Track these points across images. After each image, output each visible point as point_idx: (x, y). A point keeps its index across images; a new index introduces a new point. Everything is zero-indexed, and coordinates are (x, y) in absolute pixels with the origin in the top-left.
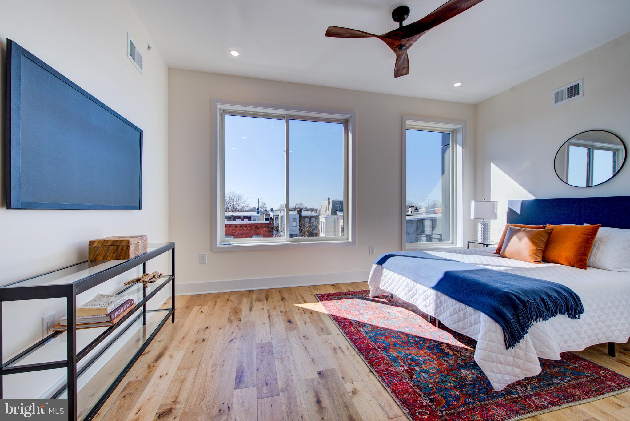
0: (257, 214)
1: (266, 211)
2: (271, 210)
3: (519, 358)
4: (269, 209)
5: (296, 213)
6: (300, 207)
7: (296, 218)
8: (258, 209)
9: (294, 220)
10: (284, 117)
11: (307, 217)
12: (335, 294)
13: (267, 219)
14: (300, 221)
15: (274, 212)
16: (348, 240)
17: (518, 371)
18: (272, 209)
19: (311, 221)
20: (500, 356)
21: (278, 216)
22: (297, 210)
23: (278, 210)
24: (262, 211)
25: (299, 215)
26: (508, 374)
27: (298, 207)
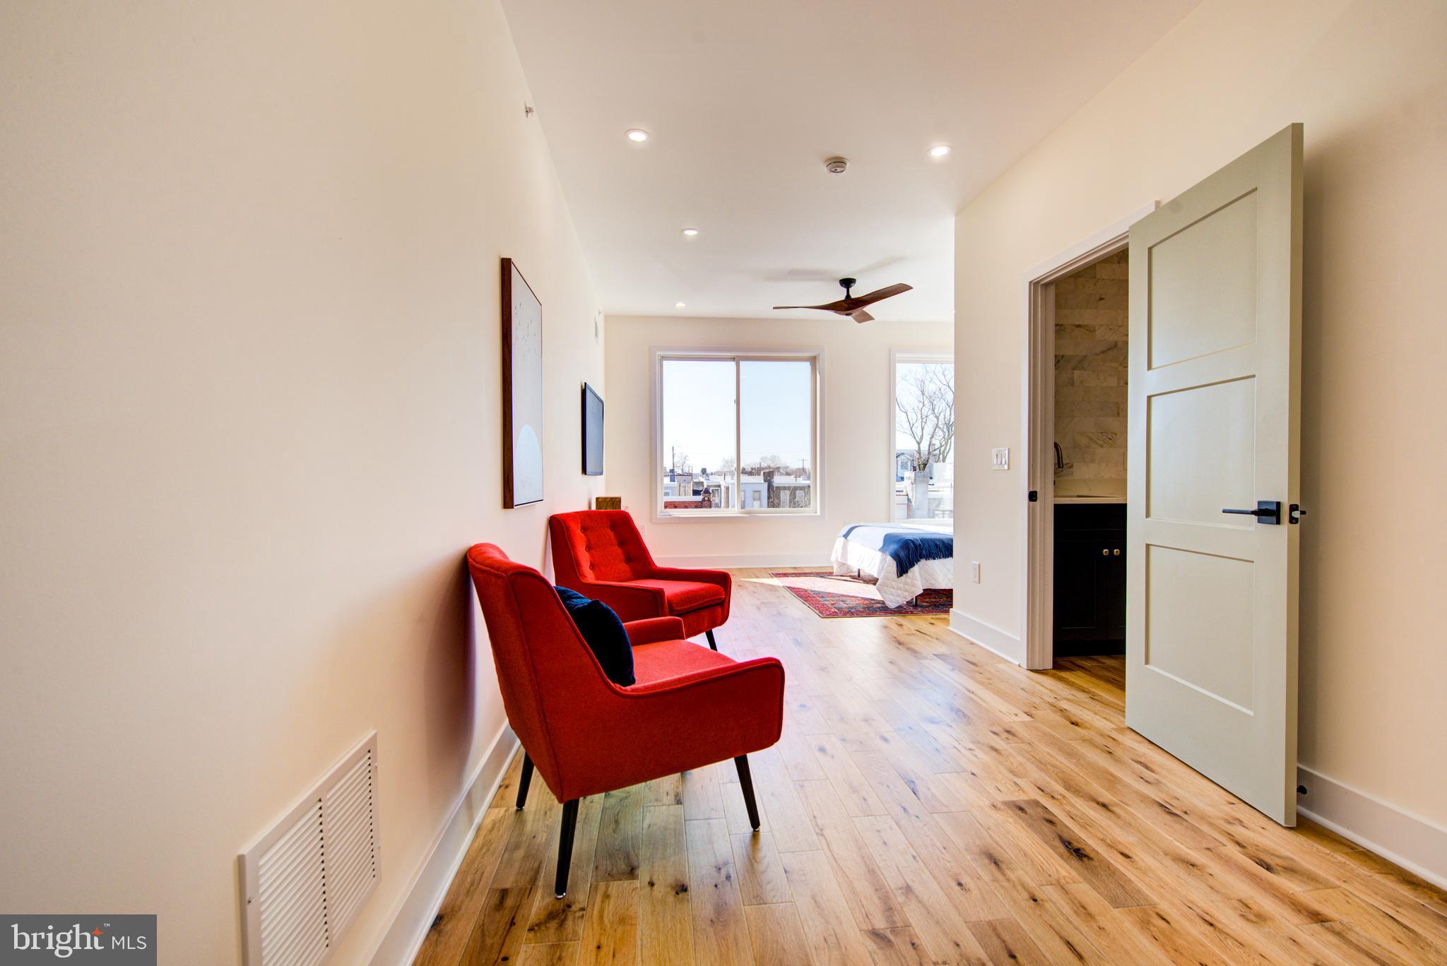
0: (671, 481)
1: (690, 475)
2: (703, 474)
3: (907, 584)
4: (697, 471)
5: (760, 479)
6: (772, 465)
7: (759, 491)
8: (672, 471)
9: (757, 495)
10: (733, 359)
11: (785, 488)
12: (793, 574)
13: (696, 493)
14: (769, 498)
15: (710, 477)
16: (816, 513)
17: (906, 594)
18: (704, 471)
19: (795, 497)
20: (893, 583)
21: (719, 486)
22: (762, 473)
23: (718, 473)
24: (680, 475)
25: (766, 484)
26: (899, 596)
27: (766, 465)
